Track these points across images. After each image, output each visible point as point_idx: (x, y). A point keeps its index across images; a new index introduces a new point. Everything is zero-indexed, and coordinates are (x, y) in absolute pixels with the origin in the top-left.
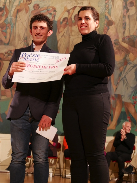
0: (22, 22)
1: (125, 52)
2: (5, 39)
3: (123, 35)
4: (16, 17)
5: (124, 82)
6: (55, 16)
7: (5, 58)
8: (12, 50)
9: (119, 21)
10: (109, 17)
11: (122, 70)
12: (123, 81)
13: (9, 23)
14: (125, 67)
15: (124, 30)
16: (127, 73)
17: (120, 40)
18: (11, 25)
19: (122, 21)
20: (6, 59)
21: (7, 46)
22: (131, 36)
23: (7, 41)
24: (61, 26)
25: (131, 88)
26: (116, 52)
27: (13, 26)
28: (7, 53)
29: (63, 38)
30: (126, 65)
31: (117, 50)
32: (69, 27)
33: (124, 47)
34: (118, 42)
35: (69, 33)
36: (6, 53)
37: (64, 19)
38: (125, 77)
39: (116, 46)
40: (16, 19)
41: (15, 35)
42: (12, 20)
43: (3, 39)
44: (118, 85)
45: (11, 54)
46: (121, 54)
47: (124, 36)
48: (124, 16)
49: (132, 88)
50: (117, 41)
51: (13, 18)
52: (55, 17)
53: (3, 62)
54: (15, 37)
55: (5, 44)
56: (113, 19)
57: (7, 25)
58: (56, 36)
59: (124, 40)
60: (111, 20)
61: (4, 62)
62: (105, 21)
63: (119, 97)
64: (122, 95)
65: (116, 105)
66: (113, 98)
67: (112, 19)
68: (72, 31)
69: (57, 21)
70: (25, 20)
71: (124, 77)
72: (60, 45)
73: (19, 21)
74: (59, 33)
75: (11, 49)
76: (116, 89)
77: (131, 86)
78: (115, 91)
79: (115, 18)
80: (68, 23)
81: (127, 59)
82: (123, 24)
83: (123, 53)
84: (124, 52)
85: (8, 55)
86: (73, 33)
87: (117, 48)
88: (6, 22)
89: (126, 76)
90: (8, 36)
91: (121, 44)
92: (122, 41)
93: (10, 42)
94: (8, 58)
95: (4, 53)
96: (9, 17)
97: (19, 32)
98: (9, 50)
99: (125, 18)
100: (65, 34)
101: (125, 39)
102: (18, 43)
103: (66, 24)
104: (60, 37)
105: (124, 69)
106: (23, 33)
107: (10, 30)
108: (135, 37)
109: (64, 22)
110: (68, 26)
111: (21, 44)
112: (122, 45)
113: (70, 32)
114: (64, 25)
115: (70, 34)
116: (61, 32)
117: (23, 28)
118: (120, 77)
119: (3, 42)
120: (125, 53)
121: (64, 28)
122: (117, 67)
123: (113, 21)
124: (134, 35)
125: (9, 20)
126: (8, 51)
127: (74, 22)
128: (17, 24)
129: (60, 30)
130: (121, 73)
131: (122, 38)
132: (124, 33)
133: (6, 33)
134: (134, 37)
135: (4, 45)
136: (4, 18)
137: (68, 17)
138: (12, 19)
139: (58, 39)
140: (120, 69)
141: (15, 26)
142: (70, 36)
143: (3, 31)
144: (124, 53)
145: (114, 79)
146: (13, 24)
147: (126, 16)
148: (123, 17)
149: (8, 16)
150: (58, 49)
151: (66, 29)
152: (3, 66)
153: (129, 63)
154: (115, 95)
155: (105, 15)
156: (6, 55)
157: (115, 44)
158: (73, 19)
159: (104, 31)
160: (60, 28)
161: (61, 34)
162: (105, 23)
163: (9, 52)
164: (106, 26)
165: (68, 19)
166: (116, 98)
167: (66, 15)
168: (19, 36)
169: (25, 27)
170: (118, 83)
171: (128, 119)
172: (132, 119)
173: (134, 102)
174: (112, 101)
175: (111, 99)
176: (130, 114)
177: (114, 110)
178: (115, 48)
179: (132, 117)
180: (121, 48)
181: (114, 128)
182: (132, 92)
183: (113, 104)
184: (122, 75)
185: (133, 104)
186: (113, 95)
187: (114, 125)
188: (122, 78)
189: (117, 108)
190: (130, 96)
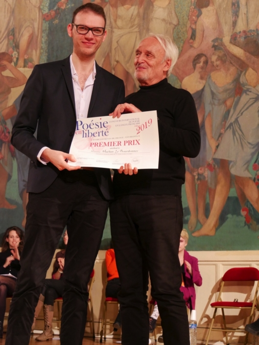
1: (238, 67)
3: (233, 29)
5: (234, 134)
11: (231, 106)
12: (231, 130)
14: (236, 99)
15: (234, 18)
16: (242, 114)
17: (226, 40)
25: (250, 146)
26: (217, 66)
30: (238, 96)
31: (218, 63)
32: (111, 8)
33: (234, 56)
34: (222, 44)
38: (236, 120)
39: (217, 53)
44: (220, 138)
46: (228, 70)
47: (235, 31)
49: (252, 147)
50: (219, 41)
59: (234, 40)
63: (223, 164)
64: (231, 161)
65: (216, 183)
66: (210, 167)
68: (117, 17)
71: (234, 122)
76: (217, 147)
77: (251, 141)
78: (215, 153)
81: (242, 83)
82: (233, 4)
83: (232, 69)
84: (234, 66)
86: (119, 23)
87: (219, 56)
89: (238, 119)
91: (228, 48)
92: (231, 42)
101: (236, 37)
105: (234, 104)
110: (108, 5)
112: (231, 51)
115: (114, 24)
118: (226, 122)
120: (237, 69)
122: (219, 100)
130: (228, 112)
131: (230, 35)
132: (234, 24)
140: (226, 104)
144: (234, 68)
145: (212, 126)
153: (246, 92)
154: (214, 159)
157: (214, 49)
162: (192, 2)
166: (216, 167)
169: (9, 5)
170: (220, 135)
171: (243, 213)
172: (253, 213)
173: (256, 177)
174: (207, 173)
175: (206, 169)
176: (248, 201)
177: (212, 192)
178: (214, 58)
179: (253, 208)
180: (227, 58)
181: (212, 233)
182: (253, 154)
183: (209, 181)
184: (231, 117)
185: (254, 180)
186: (210, 161)
187: (212, 225)
188: (230, 123)
189: (219, 188)
190: (248, 162)
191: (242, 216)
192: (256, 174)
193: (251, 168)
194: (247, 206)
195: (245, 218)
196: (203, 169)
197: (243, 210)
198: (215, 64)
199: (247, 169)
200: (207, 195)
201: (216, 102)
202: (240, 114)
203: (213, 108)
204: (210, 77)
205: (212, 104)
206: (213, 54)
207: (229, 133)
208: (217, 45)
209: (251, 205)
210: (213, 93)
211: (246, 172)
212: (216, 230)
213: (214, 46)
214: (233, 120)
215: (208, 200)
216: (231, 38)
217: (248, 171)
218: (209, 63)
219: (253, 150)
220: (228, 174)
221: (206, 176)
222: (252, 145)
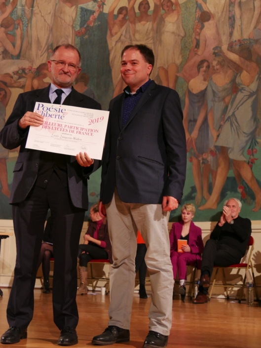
0: (43, 16)
1: (234, 70)
2: (13, 47)
3: (230, 39)
4: (33, 7)
5: (232, 125)
6: (104, 4)
7: (13, 82)
8: (27, 68)
9: (222, 12)
10: (204, 6)
11: (229, 103)
12: (230, 122)
13: (20, 19)
14: (233, 96)
15: (230, 29)
16: (238, 108)
17: (225, 47)
18: (24, 23)
19: (228, 12)
20: (15, 85)
21: (16, 60)
22: (244, 39)
23: (16, 52)
24: (114, 24)
25: (244, 135)
26: (217, 70)
27: (27, 24)
28: (16, 73)
29: (119, 44)
30: (235, 94)
31: (218, 67)
32: (130, 24)
33: (231, 61)
34: (221, 51)
35: (130, 36)
36: (14, 74)
37: (121, 10)
38: (233, 114)
39: (217, 59)
40: (32, 10)
41: (30, 40)
42: (25, 12)
43: (10, 47)
44: (220, 129)
45: (24, 75)
46: (227, 72)
47: (231, 40)
48: (232, 3)
49: (246, 135)
50: (219, 49)
51: (26, 8)
52: (104, 6)
53: (9, 90)
54: (31, 44)
55: (12, 57)
56: (210, 9)
57: (16, 23)
58: (106, 42)
59: (231, 47)
60: (208, 11)
61: (12, 90)
62: (196, 12)
63: (223, 151)
64: (229, 148)
65: (218, 166)
66: (212, 152)
67: (208, 9)
68: (135, 32)
69: (108, 14)
70: (49, 12)
71: (232, 115)
72: (115, 58)
73: (38, 14)
74: (112, 35)
75: (24, 67)
76: (218, 136)
77: (245, 131)
78: (216, 141)
79: (215, 8)
80: (127, 17)
81: (237, 83)
82: (230, 18)
83: (230, 72)
84: (231, 69)
85: (20, 78)
86: (137, 36)
87: (218, 61)
88: (14, 17)
89: (235, 113)
90: (18, 42)
91: (226, 54)
92: (228, 50)
93: (22, 54)
94: (20, 82)
95: (12, 74)
96: (19, 7)
97: (38, 35)
98: (20, 67)
99: (234, 7)
100: (123, 38)
101: (232, 45)
102: (37, 55)
103: (124, 18)
104: (114, 44)
105: (231, 100)
106: (46, 37)
107: (22, 30)
108: (251, 41)
109: (121, 16)
110: (128, 22)
111: (42, 57)
112: (228, 56)
113: (131, 34)
114: (120, 21)
115: (133, 37)
116: (116, 33)
117: (45, 26)
118: (225, 116)
119: (9, 53)
120: (234, 71)
121: (121, 26)
122: (219, 97)
123: (211, 13)
124: (249, 38)
125: (19, 12)
126: (19, 70)
127: (138, 15)
128: (34, 20)
129: (114, 31)
130: (227, 107)
131: (228, 43)
132: (231, 34)
133: (14, 36)
134: (250, 43)
135: (10, 59)
136: (9, 9)
137: (127, 6)
138: (23, 10)
139: (110, 47)
140: (225, 101)
141: (31, 23)
142: (131, 40)
143: (9, 32)
144: (231, 71)
145: (213, 119)
146: (26, 20)
147: (235, 3)
148: (230, 6)
149: (17, 5)
150: (111, 65)
151: (124, 28)
152: (10, 97)
153: (241, 90)
154: (216, 147)
155: (197, 2)
156: (16, 77)
157: (214, 55)
158: (137, 10)
159: (193, 32)
160: (113, 27)
161: (115, 38)
162: (196, 17)
163: (20, 72)
164: (198, 22)
165: (129, 9)
166: (217, 152)
167: (124, 3)
168: (38, 41)
169: (48, 24)
170: (221, 127)
171: (240, 190)
172: (247, 190)
173: (250, 160)
174: (210, 158)
175: (209, 155)
176: (244, 181)
177: (214, 174)
178: (215, 63)
179: (248, 186)
180: (226, 63)
181: (215, 207)
182: (247, 142)
183: (212, 165)
184: (229, 111)
185: (248, 163)
186: (212, 147)
187: (214, 200)
188: (228, 117)
189: (219, 170)
190: (243, 148)
191: (239, 193)
192: (250, 158)
193: (245, 153)
194: (243, 185)
195: (241, 194)
196: (206, 155)
197: (240, 188)
198: (215, 68)
199: (242, 154)
200: (211, 176)
201: (217, 99)
202: (236, 109)
203: (214, 104)
204: (211, 79)
205: (213, 101)
206: (214, 59)
207: (228, 125)
208: (217, 52)
209: (246, 184)
210: (214, 92)
211: (242, 156)
212: (218, 204)
213: (214, 53)
214: (231, 114)
215: (211, 180)
216: (228, 46)
217: (244, 156)
218: (211, 67)
219: (247, 138)
220: (227, 158)
221: (209, 160)
222: (246, 134)
